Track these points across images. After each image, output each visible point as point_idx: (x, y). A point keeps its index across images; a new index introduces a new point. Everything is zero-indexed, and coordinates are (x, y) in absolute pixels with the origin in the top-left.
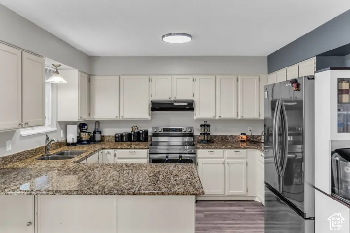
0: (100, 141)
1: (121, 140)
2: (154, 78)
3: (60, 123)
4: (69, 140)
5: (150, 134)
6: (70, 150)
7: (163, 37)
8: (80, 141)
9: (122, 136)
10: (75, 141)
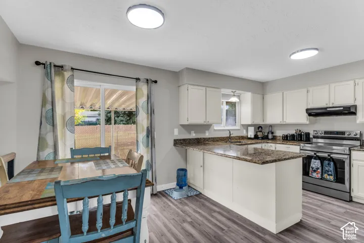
0: (272, 139)
1: (287, 139)
2: (311, 89)
3: (243, 125)
4: (249, 136)
5: (311, 136)
6: (250, 142)
7: (290, 56)
8: (256, 137)
9: (287, 136)
10: (253, 137)
